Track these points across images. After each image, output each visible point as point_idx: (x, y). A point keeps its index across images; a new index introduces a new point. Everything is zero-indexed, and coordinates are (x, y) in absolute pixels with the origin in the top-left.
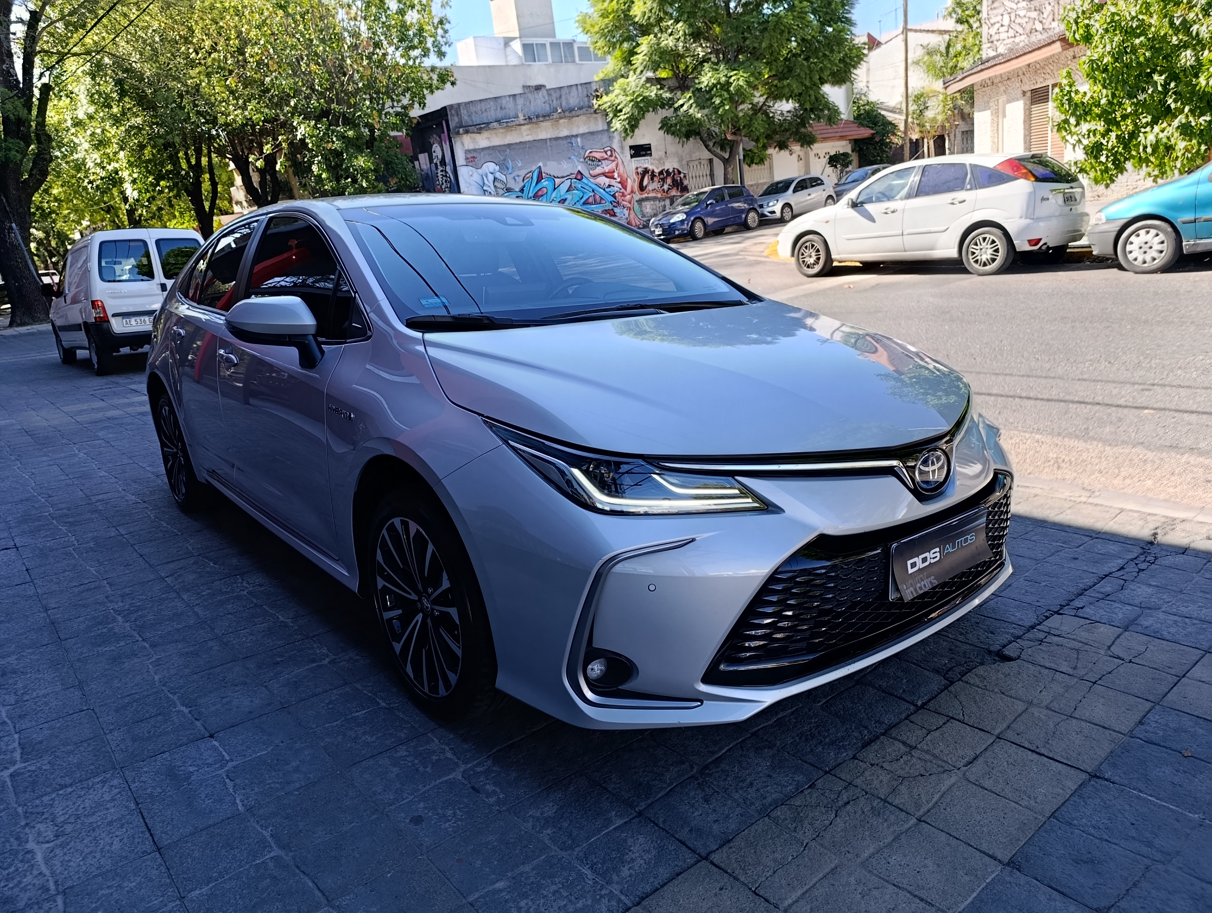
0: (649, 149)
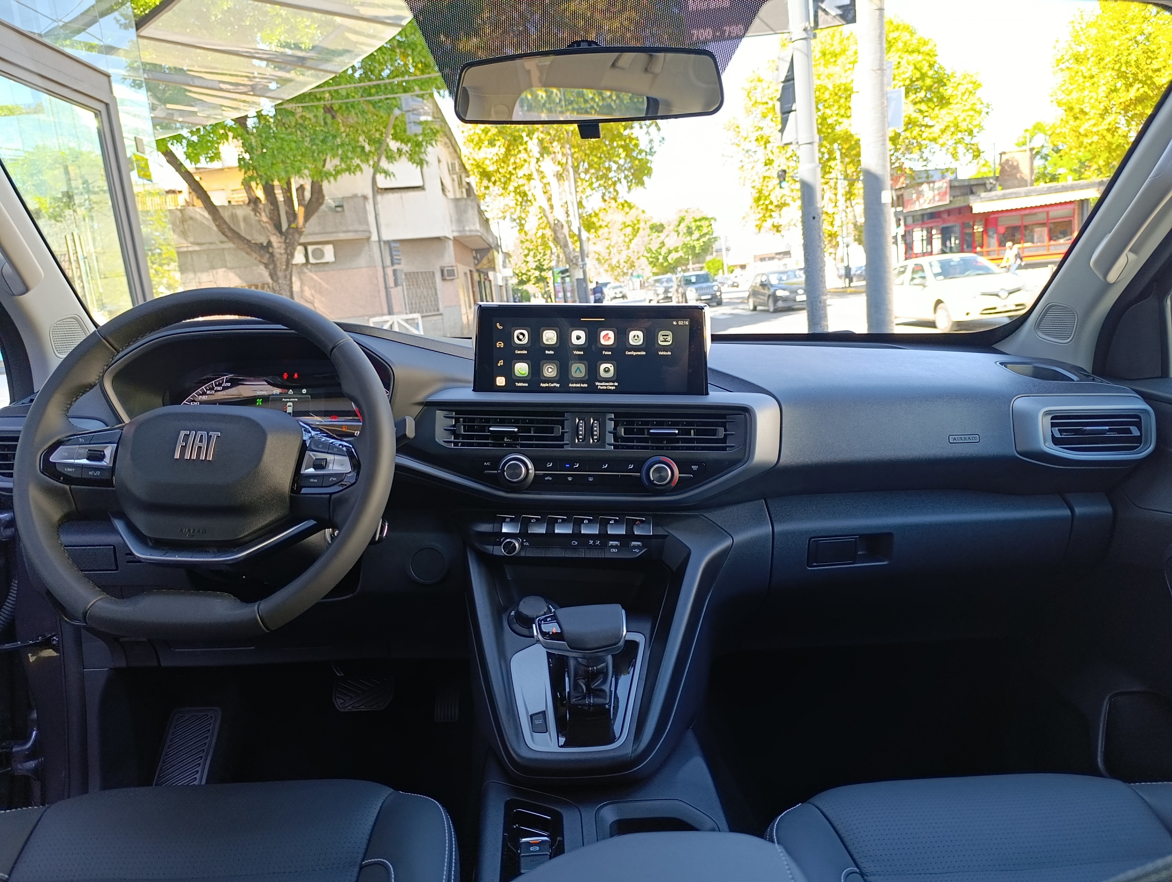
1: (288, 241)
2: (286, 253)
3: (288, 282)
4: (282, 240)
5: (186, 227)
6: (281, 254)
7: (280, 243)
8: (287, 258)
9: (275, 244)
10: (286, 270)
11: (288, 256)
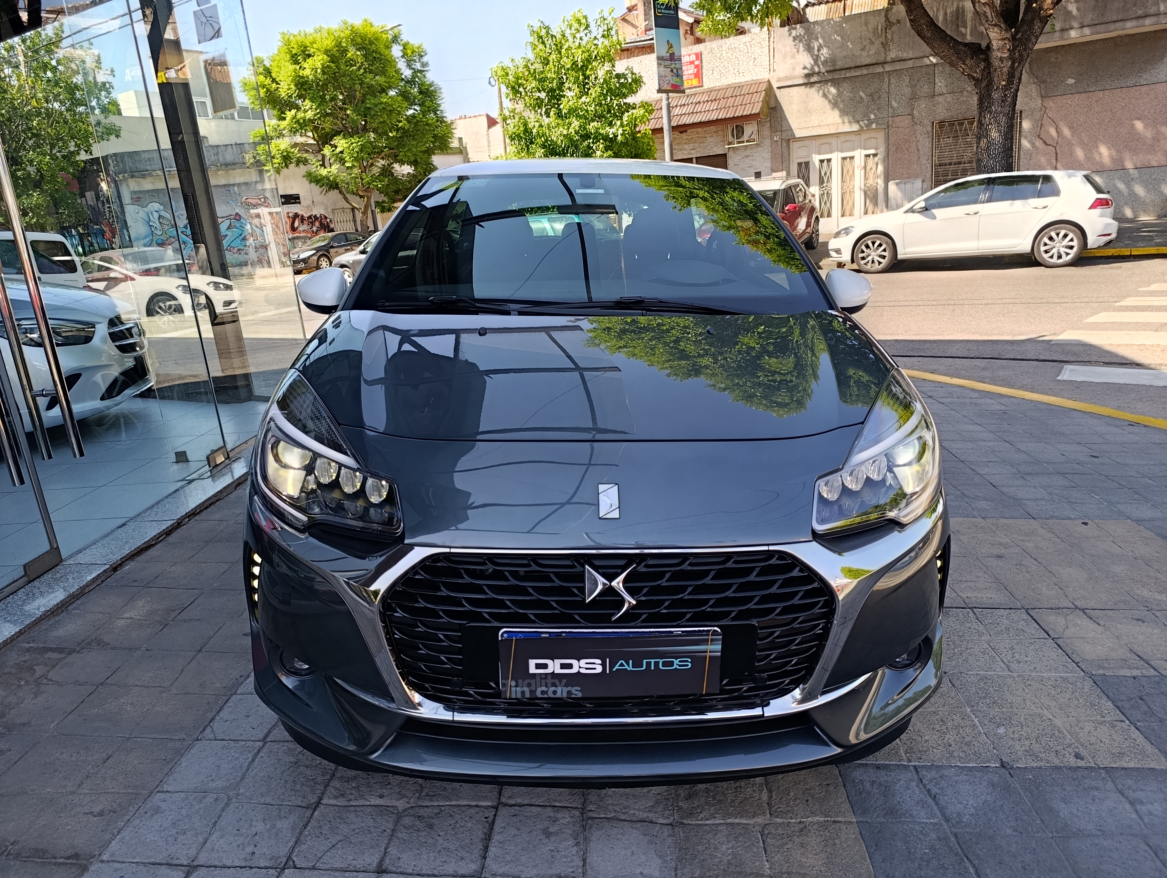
0: (298, 198)
1: (1019, 36)
2: (1011, 58)
3: (1007, 109)
4: (1008, 35)
5: (889, 37)
6: (1001, 59)
7: (1002, 39)
8: (1012, 67)
9: (995, 44)
10: (1006, 88)
11: (1013, 64)
